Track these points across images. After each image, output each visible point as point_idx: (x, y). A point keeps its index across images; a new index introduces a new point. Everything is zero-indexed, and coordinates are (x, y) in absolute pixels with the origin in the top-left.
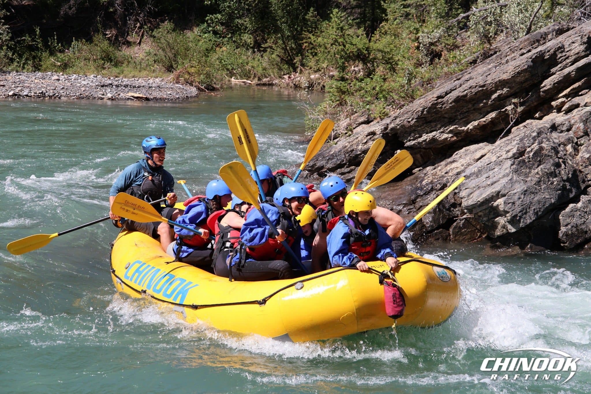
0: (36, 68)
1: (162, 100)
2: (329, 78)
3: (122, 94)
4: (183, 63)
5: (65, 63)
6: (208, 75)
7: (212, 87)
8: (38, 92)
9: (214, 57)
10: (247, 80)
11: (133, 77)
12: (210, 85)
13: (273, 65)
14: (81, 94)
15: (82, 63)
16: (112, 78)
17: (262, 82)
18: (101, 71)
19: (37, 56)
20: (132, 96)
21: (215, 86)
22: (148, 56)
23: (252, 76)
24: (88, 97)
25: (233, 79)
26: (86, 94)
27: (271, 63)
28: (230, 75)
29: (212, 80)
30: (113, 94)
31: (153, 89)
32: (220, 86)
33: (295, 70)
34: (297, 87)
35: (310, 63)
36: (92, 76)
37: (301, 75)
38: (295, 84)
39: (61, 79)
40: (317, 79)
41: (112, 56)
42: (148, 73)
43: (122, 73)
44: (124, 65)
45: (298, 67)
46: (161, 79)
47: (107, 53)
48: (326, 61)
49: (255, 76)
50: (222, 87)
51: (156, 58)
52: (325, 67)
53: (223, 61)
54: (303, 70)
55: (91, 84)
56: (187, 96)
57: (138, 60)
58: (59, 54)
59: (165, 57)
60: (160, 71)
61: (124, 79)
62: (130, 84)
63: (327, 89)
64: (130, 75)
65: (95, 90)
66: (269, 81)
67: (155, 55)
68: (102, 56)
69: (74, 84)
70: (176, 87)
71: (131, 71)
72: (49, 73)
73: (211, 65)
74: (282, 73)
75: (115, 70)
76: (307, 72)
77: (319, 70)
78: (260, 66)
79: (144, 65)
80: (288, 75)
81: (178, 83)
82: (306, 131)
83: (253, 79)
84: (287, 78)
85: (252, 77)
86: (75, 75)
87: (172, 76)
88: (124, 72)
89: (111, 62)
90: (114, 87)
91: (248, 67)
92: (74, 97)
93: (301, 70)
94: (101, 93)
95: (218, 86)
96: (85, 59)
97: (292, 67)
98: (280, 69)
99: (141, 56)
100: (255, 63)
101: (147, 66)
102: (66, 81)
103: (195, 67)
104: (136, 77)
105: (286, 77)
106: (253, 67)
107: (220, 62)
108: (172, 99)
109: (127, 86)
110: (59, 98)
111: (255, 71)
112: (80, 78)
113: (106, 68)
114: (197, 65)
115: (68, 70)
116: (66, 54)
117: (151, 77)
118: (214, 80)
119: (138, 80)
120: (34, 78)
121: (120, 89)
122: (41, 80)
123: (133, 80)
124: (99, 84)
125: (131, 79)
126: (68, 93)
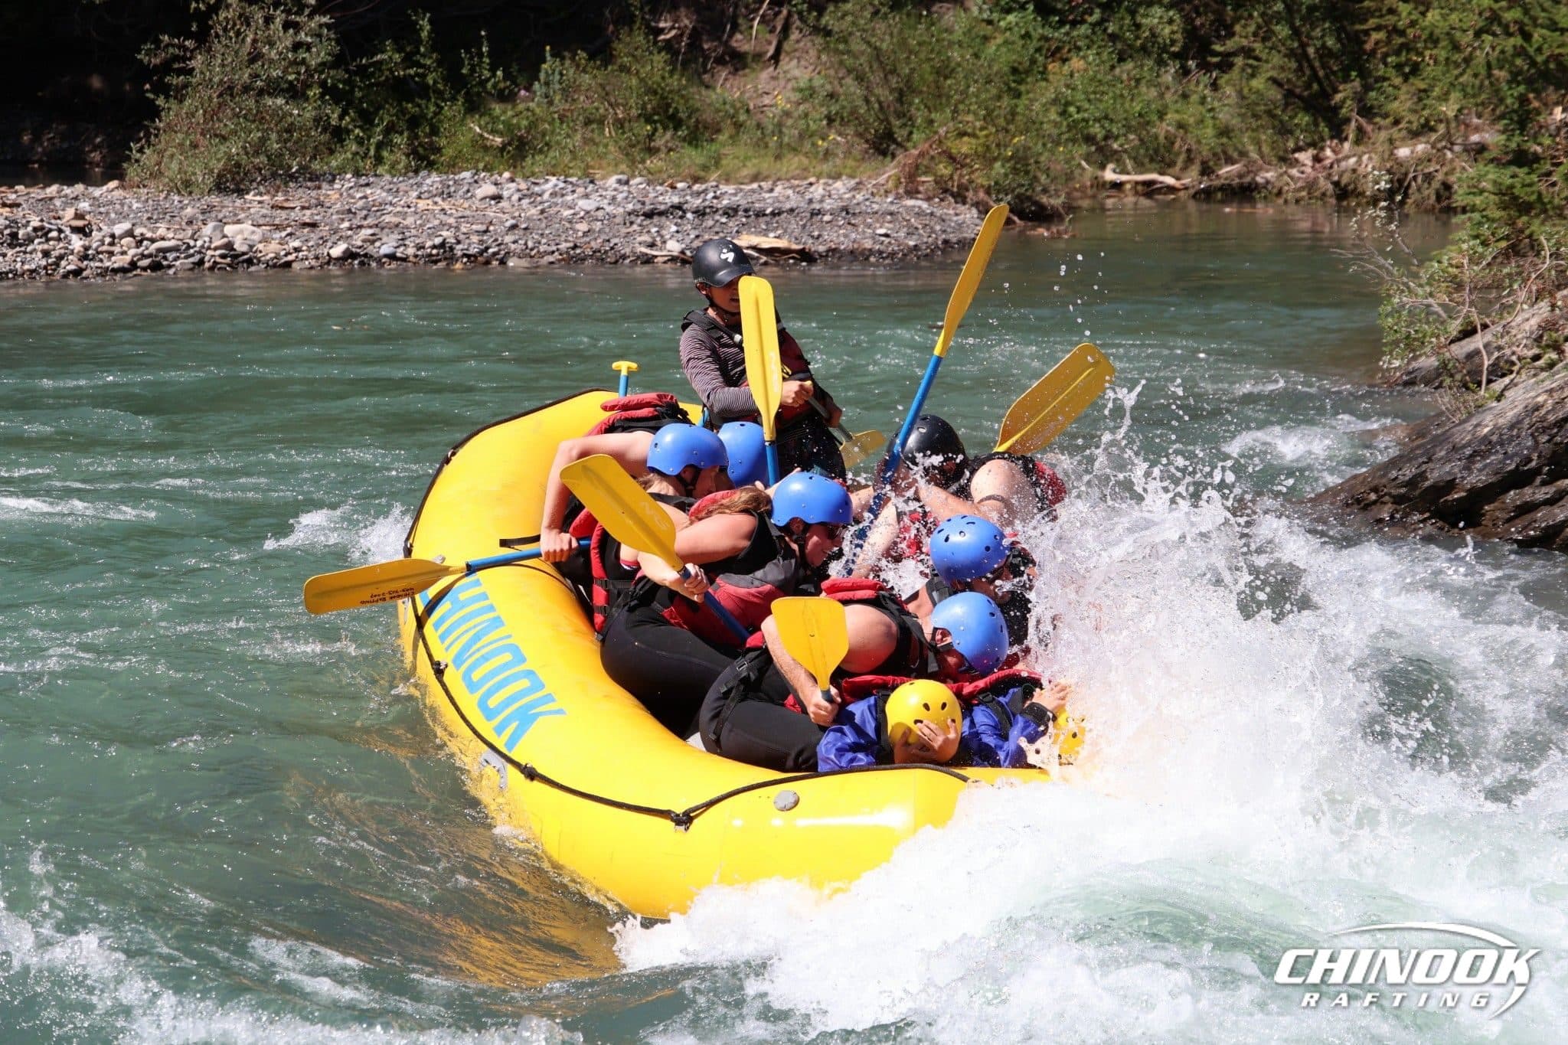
0: (421, 158)
1: (858, 256)
2: (1465, 157)
4: (931, 122)
5: (521, 139)
6: (1021, 163)
7: (1037, 203)
8: (429, 244)
9: (1039, 98)
10: (1162, 174)
11: (755, 178)
12: (1029, 198)
13: (1256, 116)
14: (575, 247)
15: (578, 137)
16: (680, 185)
17: (1217, 183)
18: (643, 161)
19: (423, 116)
20: (755, 248)
21: (1044, 200)
22: (804, 100)
23: (1180, 160)
24: (599, 256)
25: (1109, 175)
26: (593, 244)
27: (1249, 106)
28: (1098, 158)
29: (1035, 178)
30: (687, 240)
31: (827, 218)
32: (1062, 200)
33: (1338, 134)
34: (1345, 193)
35: (1396, 104)
36: (612, 181)
37: (1362, 148)
38: (1336, 184)
39: (506, 194)
40: (1420, 161)
41: (681, 108)
42: (805, 161)
43: (717, 164)
44: (722, 137)
45: (1348, 120)
46: (853, 182)
47: (663, 98)
48: (1455, 95)
49: (1190, 160)
50: (1070, 208)
51: (834, 109)
52: (1451, 114)
53: (1072, 109)
54: (1369, 128)
55: (609, 209)
56: (946, 242)
57: (769, 118)
58: (497, 108)
59: (867, 101)
60: (848, 153)
61: (724, 188)
62: (743, 203)
63: (1460, 198)
64: (745, 172)
65: (624, 230)
66: (1240, 176)
67: (832, 96)
68: (644, 107)
69: (553, 211)
70: (909, 209)
71: (747, 158)
72: (466, 175)
73: (1032, 125)
74: (1291, 144)
75: (693, 157)
76: (1383, 135)
77: (1426, 128)
78: (1210, 122)
79: (790, 134)
80: (1311, 152)
81: (912, 193)
82: (1384, 353)
83: (1184, 169)
84: (1309, 163)
85: (1179, 165)
86: (553, 180)
87: (890, 171)
88: (724, 162)
89: (676, 129)
90: (689, 215)
91: (1163, 129)
92: (551, 258)
93: (1360, 130)
94: (646, 238)
95: (1056, 202)
96: (588, 122)
97: (1325, 119)
98: (1284, 131)
99: (781, 101)
100: (1191, 113)
101: (801, 136)
102: (525, 202)
103: (974, 135)
104: (765, 179)
105: (1305, 157)
106: (1181, 126)
107: (1064, 113)
108: (892, 255)
109: (736, 210)
110: (503, 262)
111: (1191, 141)
112: (570, 188)
113: (657, 150)
114: (982, 129)
115: (529, 160)
116: (521, 107)
117: (819, 177)
118: (1043, 178)
119: (771, 190)
120: (415, 194)
121: (710, 223)
122: (438, 199)
123: (753, 191)
124: (639, 206)
125: (747, 188)
126: (530, 244)
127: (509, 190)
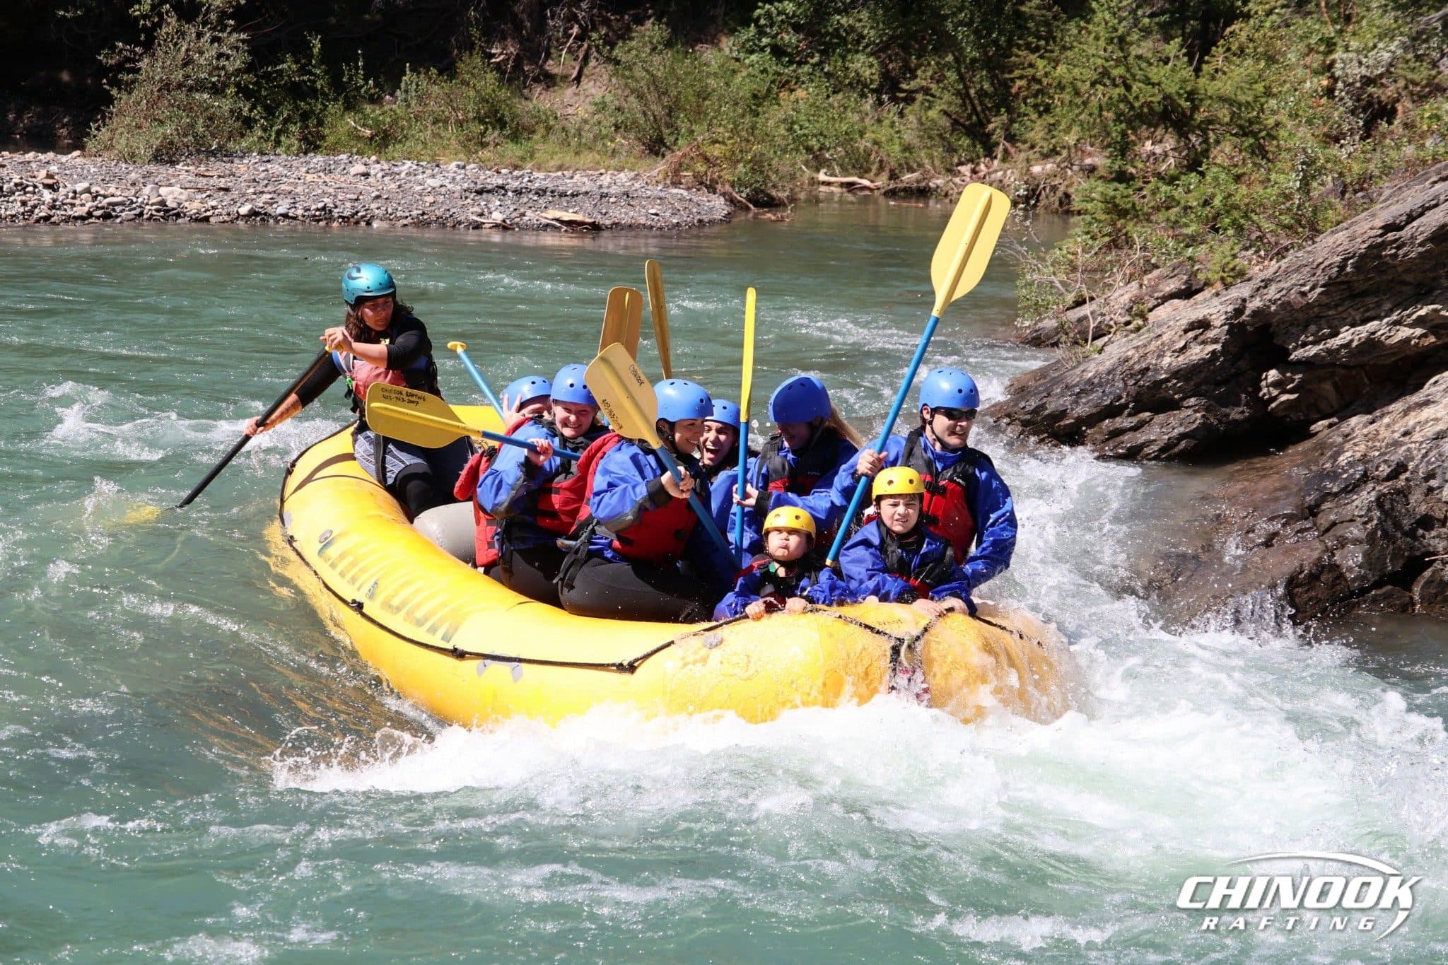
0: (310, 143)
1: (634, 228)
2: (1081, 175)
3: (529, 214)
4: (692, 132)
5: (385, 132)
6: (757, 165)
7: (768, 195)
8: (313, 207)
9: (772, 117)
10: (861, 177)
11: (560, 168)
12: (762, 191)
13: (930, 137)
14: (424, 214)
15: (428, 132)
16: (504, 171)
17: (901, 185)
18: (476, 152)
19: (312, 112)
20: (557, 220)
21: (774, 193)
22: (598, 111)
23: (875, 168)
24: (441, 221)
25: (822, 177)
26: (437, 212)
27: (926, 131)
28: (814, 163)
29: (768, 177)
30: (508, 212)
31: (613, 200)
32: (787, 193)
33: (990, 153)
35: (1032, 134)
36: (453, 166)
37: (1007, 165)
39: (372, 172)
40: (1048, 176)
41: (506, 113)
42: (598, 157)
43: (532, 157)
44: (536, 137)
45: (997, 144)
46: (632, 174)
47: (492, 106)
48: (1075, 129)
49: (881, 168)
50: (793, 199)
51: (620, 119)
52: (1072, 143)
53: (796, 127)
54: (1012, 150)
55: (450, 186)
56: (700, 221)
57: (572, 124)
58: (368, 108)
59: (645, 114)
60: (630, 153)
61: (536, 174)
62: (550, 186)
63: (1075, 203)
64: (552, 163)
65: (460, 203)
66: (918, 181)
67: (618, 109)
68: (478, 112)
69: (407, 186)
70: (674, 196)
71: (554, 153)
72: (343, 157)
73: (767, 138)
74: (955, 160)
75: (513, 150)
76: (1023, 156)
77: (1054, 152)
78: (897, 141)
79: (587, 136)
80: (970, 166)
81: (676, 184)
82: (1018, 315)
83: (877, 174)
84: (969, 173)
85: (874, 171)
86: (409, 163)
87: (660, 167)
88: (537, 155)
89: (502, 129)
90: (510, 194)
91: (863, 144)
92: (405, 222)
93: (1006, 151)
94: (477, 209)
95: (782, 195)
96: (436, 121)
97: (981, 142)
98: (950, 149)
99: (581, 111)
100: (883, 133)
101: (595, 138)
102: (387, 179)
103: (723, 143)
104: (567, 169)
105: (967, 169)
106: (876, 142)
107: (790, 130)
108: (661, 228)
109: (544, 191)
110: (368, 223)
111: (883, 154)
112: (421, 169)
113: (487, 144)
114: (730, 138)
115: (391, 148)
116: (386, 108)
117: (607, 169)
118: (773, 177)
119: (572, 178)
120: (304, 170)
121: (525, 200)
122: (321, 174)
123: (558, 178)
124: (472, 185)
125: (553, 175)
126: (390, 211)
127: (375, 169)
